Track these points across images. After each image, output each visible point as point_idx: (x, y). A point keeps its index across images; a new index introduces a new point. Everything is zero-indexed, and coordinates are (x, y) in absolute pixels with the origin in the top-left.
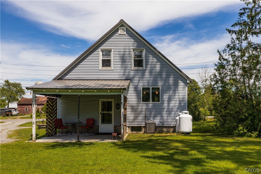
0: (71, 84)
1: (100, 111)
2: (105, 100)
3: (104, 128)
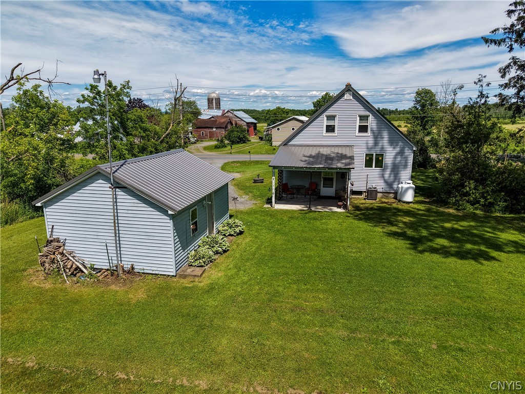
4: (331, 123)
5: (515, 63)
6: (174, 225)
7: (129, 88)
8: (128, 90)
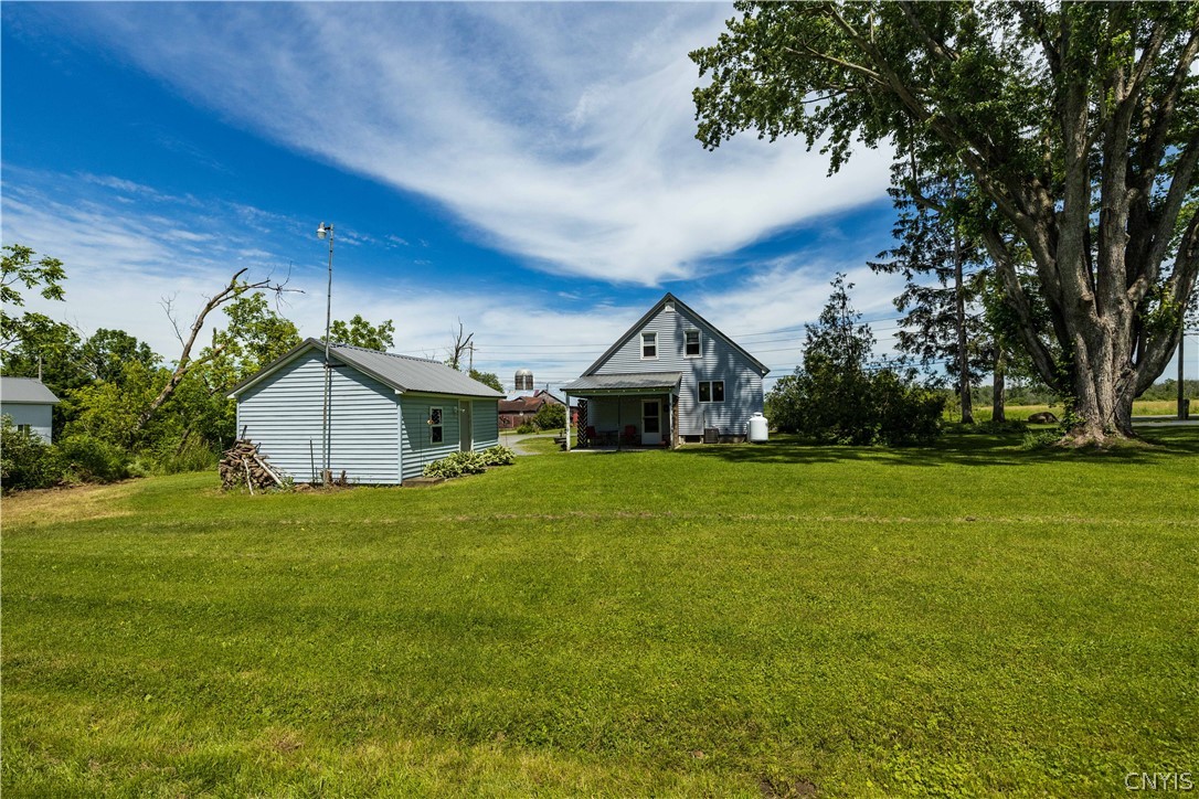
0: (612, 381)
1: (643, 415)
2: (650, 401)
3: (647, 437)
4: (650, 344)
5: (914, 292)
6: (403, 414)
7: (391, 329)
8: (390, 333)
